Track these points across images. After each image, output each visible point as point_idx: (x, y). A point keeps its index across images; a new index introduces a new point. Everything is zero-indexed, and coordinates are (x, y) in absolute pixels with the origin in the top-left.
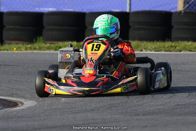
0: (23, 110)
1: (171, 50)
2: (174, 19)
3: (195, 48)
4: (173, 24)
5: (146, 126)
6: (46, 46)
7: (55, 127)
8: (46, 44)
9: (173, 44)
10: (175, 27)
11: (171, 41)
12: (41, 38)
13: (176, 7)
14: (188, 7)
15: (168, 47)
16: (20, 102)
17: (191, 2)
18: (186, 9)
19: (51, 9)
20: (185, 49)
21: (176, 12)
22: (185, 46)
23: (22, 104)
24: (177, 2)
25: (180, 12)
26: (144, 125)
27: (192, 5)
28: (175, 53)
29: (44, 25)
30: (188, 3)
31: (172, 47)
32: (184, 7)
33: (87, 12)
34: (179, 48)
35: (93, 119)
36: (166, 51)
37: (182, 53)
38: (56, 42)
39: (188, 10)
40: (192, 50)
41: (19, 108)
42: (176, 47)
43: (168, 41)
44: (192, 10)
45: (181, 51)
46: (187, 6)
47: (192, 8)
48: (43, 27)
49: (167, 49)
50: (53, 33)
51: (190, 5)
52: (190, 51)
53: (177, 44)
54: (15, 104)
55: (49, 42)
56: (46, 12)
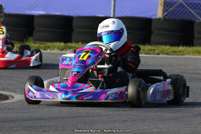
0: (13, 103)
1: (150, 53)
2: (154, 25)
3: (172, 52)
4: (153, 30)
5: (126, 121)
6: (36, 45)
7: (42, 119)
8: (36, 44)
9: (152, 48)
10: (155, 32)
11: (150, 45)
12: (32, 38)
13: (156, 15)
14: (166, 15)
15: (147, 51)
16: (11, 96)
17: (169, 11)
18: (165, 16)
19: (41, 13)
20: (163, 52)
21: (156, 19)
22: (163, 50)
23: (13, 97)
24: (156, 10)
25: (160, 19)
26: (125, 119)
27: (171, 13)
28: (154, 56)
29: (35, 26)
30: (167, 11)
31: (151, 50)
32: (163, 14)
33: (75, 16)
34: (158, 51)
35: (78, 113)
36: (146, 54)
37: (160, 56)
38: (45, 43)
39: (167, 17)
40: (170, 53)
41: (9, 101)
42: (155, 50)
43: (148, 45)
44: (170, 17)
45: (159, 54)
46: (166, 13)
47: (171, 15)
48: (34, 29)
49: (146, 52)
50: (43, 34)
51: (169, 13)
52: (168, 54)
53: (156, 48)
54: (6, 98)
55: (39, 42)
56: (37, 15)
